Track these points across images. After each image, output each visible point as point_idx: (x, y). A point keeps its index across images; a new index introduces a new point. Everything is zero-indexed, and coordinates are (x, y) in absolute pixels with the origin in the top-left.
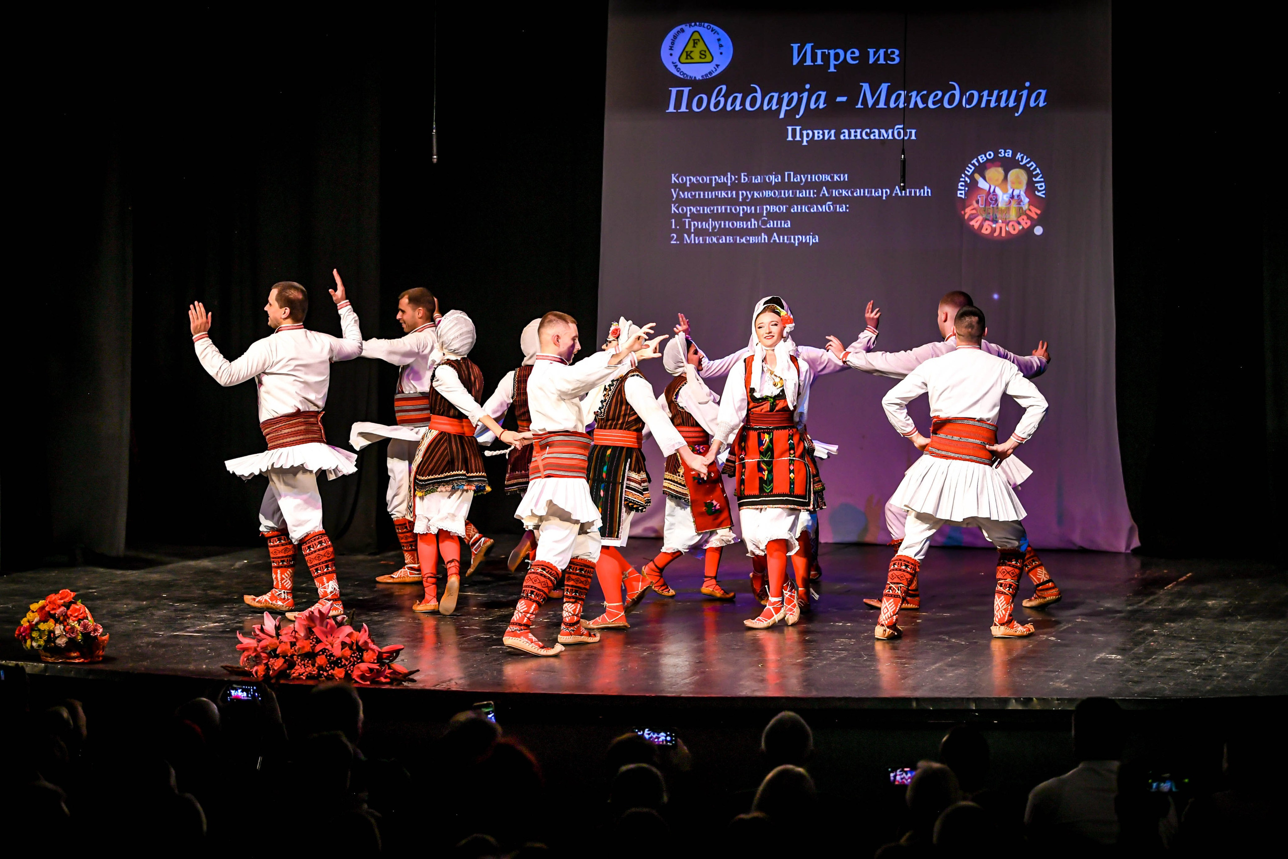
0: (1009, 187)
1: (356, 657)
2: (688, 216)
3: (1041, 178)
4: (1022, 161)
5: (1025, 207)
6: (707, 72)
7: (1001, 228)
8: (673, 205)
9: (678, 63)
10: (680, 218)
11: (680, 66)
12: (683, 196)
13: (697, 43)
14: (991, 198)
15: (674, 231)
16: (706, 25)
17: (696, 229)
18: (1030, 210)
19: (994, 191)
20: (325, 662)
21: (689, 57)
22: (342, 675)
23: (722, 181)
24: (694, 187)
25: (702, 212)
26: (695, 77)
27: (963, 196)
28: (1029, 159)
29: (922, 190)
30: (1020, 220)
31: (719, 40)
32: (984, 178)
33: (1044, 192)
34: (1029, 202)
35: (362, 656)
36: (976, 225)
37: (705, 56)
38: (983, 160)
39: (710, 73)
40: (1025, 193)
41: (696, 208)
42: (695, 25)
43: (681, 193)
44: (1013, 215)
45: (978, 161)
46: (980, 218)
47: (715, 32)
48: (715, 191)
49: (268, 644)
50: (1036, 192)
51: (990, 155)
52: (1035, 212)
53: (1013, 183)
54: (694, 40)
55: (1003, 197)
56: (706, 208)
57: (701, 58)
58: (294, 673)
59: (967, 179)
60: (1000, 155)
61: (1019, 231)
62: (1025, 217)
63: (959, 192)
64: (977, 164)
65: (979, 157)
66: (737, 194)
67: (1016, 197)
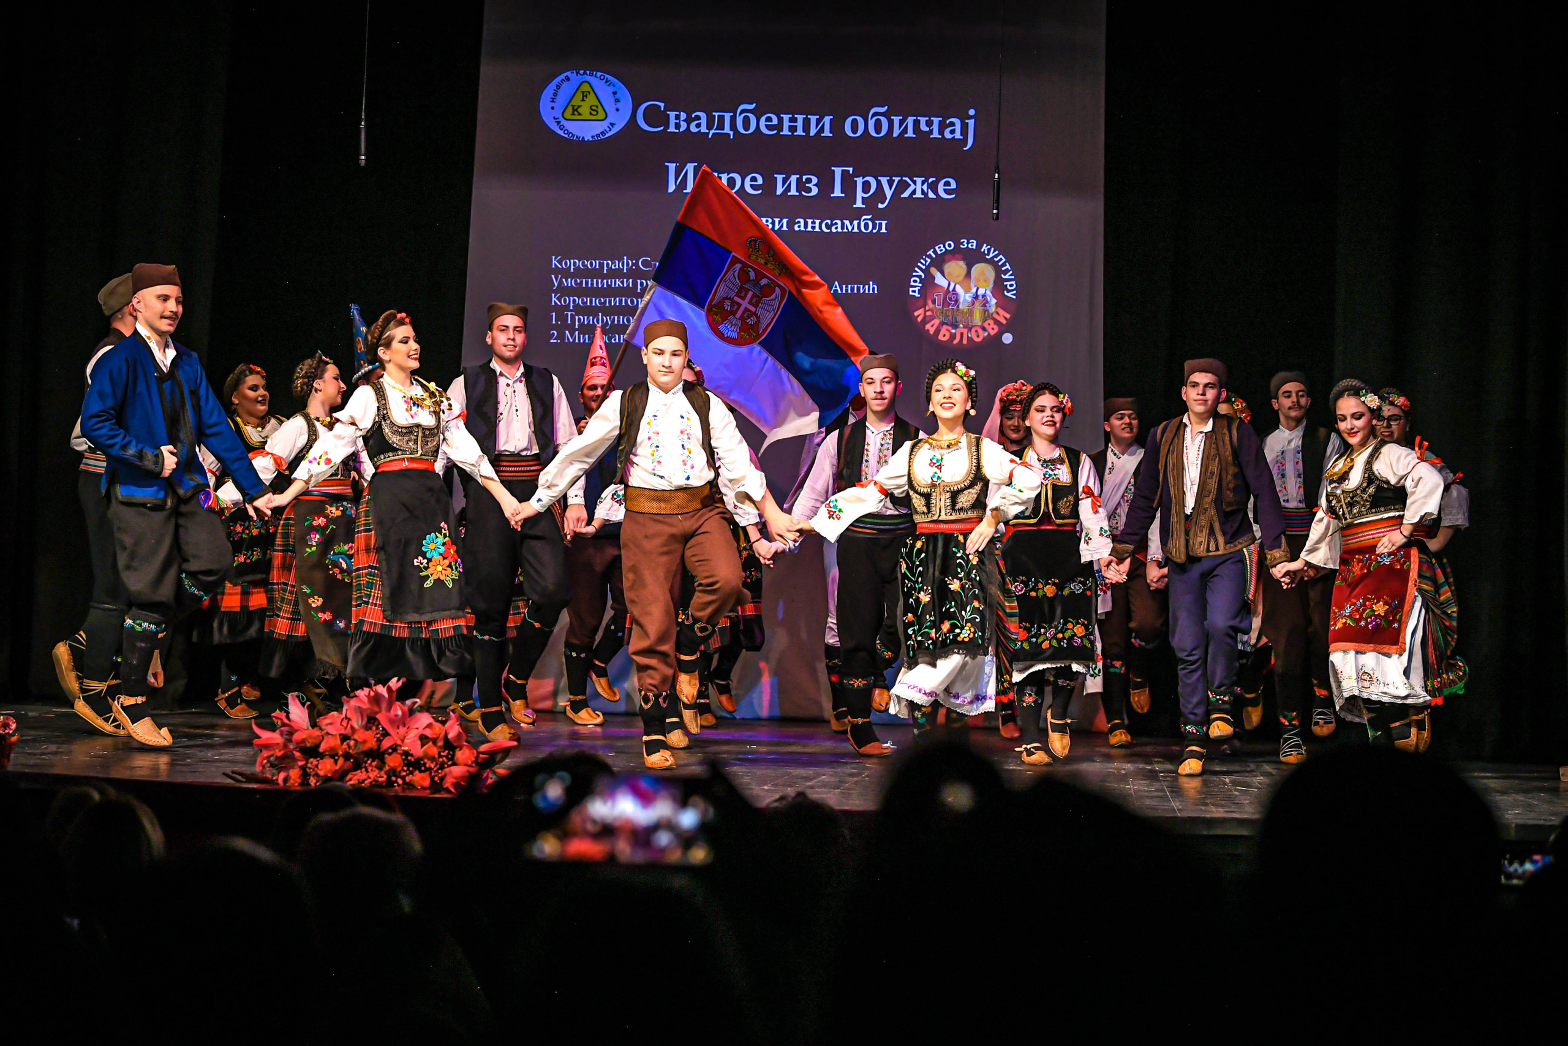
0: (972, 285)
1: (447, 756)
2: (571, 308)
3: (1010, 275)
4: (988, 254)
5: (993, 309)
6: (598, 132)
7: (962, 334)
8: (553, 295)
9: (561, 119)
10: (561, 310)
11: (563, 122)
12: (566, 284)
13: (586, 96)
14: (950, 298)
15: (555, 327)
16: (599, 74)
17: (582, 325)
18: (998, 313)
19: (954, 289)
20: (400, 764)
21: (576, 113)
22: (427, 783)
23: (617, 267)
24: (579, 273)
25: (588, 304)
26: (583, 138)
27: (917, 295)
28: (997, 252)
29: (867, 287)
30: (986, 325)
31: (615, 93)
32: (943, 274)
33: (1015, 292)
34: (996, 303)
35: (453, 756)
36: (932, 332)
37: (597, 112)
38: (941, 250)
39: (603, 133)
40: (992, 293)
41: (583, 300)
42: (585, 73)
43: (564, 280)
44: (977, 319)
45: (935, 252)
46: (936, 322)
47: (610, 84)
48: (607, 279)
49: (304, 737)
50: (1005, 292)
51: (950, 245)
52: (1003, 316)
53: (978, 280)
54: (583, 92)
55: (965, 297)
56: (594, 299)
57: (591, 114)
58: (351, 780)
59: (920, 273)
60: (962, 246)
61: (984, 338)
62: (991, 322)
63: (911, 289)
64: (934, 256)
65: (937, 248)
66: (635, 284)
67: (980, 298)
